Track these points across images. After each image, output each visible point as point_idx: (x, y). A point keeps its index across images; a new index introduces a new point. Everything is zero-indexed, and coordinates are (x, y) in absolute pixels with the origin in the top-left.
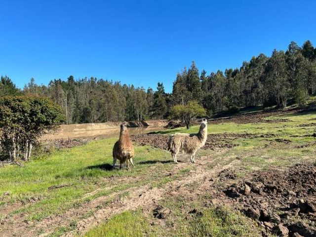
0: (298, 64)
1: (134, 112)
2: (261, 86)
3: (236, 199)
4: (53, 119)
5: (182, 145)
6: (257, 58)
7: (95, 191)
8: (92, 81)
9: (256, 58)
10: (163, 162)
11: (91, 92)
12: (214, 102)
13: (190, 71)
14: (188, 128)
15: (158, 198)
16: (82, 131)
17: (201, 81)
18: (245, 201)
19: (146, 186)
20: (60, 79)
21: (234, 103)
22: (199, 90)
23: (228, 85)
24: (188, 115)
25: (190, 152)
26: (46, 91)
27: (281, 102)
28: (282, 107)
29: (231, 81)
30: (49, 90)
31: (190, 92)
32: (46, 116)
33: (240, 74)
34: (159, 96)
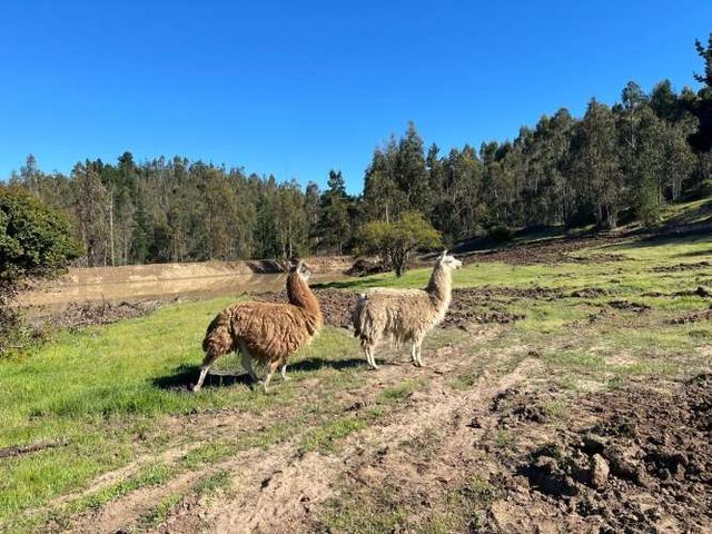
0: (641, 132)
1: (273, 238)
2: (560, 182)
3: (567, 502)
4: (42, 251)
5: (389, 322)
6: (553, 119)
7: (132, 464)
8: (177, 166)
9: (549, 118)
10: (339, 365)
11: (174, 192)
12: (455, 216)
13: (404, 145)
14: (398, 274)
15: (319, 492)
16: (149, 281)
17: (428, 169)
18: (601, 511)
19: (287, 446)
20: (99, 160)
21: (500, 219)
22: (424, 188)
23: (486, 180)
24: (400, 243)
25: (410, 336)
26: (67, 187)
27: (605, 217)
28: (608, 228)
29: (496, 169)
30: (72, 184)
31: (404, 193)
32: (22, 242)
33: (514, 153)
34: (333, 200)
